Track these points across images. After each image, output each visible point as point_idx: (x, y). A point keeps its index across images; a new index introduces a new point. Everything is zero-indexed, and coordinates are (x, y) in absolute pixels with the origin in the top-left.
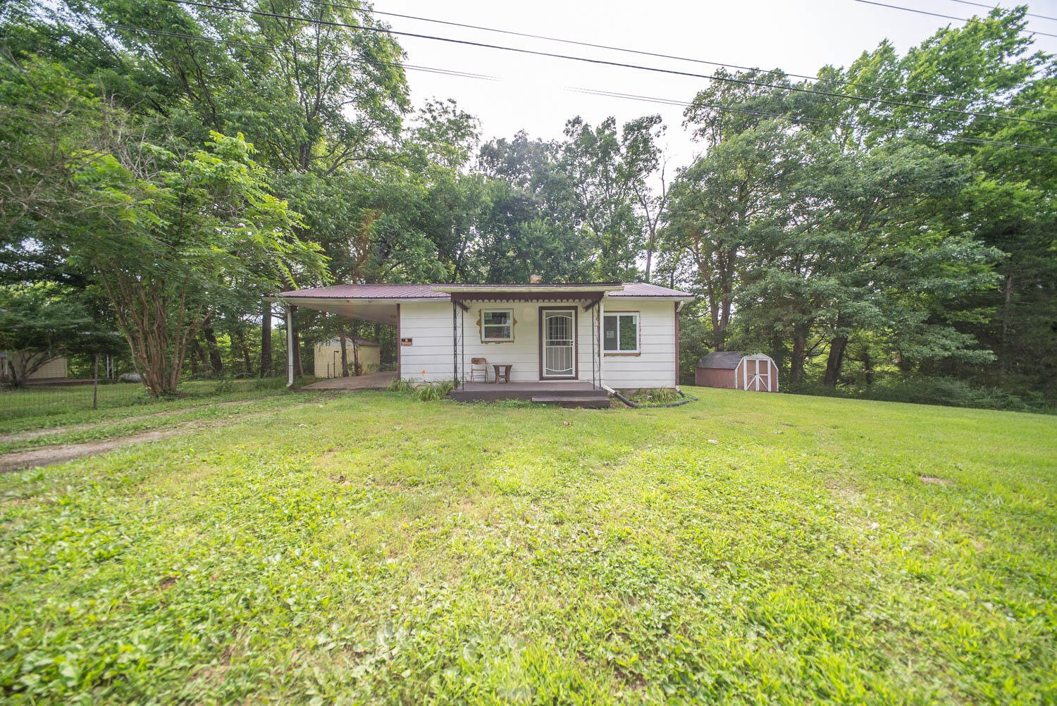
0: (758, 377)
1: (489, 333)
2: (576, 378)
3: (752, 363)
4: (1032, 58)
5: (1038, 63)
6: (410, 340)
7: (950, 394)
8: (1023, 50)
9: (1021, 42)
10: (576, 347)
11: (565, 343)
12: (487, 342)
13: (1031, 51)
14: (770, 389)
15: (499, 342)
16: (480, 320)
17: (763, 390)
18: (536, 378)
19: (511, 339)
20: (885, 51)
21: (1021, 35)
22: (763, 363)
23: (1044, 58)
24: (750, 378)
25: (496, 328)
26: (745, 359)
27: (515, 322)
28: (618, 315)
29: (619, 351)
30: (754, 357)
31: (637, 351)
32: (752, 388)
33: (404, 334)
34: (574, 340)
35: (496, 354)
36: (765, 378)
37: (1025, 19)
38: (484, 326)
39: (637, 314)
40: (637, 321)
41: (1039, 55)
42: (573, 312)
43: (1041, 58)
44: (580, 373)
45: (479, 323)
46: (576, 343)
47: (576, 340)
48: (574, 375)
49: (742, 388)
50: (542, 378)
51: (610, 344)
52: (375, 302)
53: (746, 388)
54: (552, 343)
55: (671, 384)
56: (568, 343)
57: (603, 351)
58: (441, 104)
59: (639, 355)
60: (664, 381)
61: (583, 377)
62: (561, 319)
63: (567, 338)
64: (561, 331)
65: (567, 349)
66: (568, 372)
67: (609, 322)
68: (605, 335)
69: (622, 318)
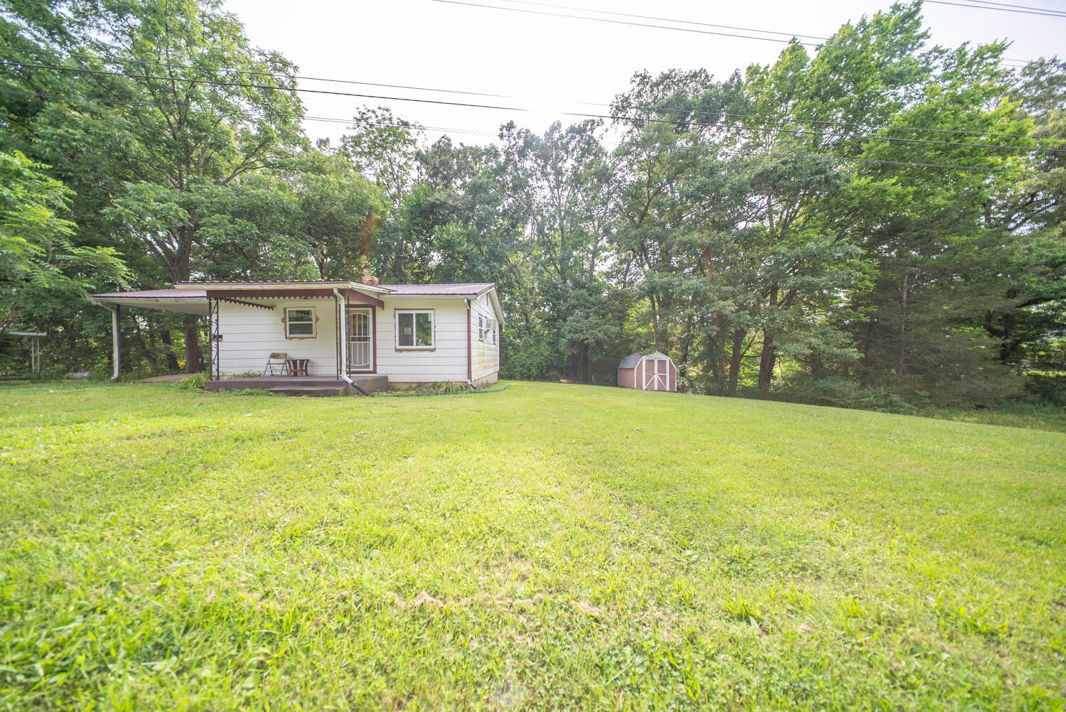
0: (656, 377)
1: (294, 329)
2: (375, 372)
3: (650, 362)
4: (931, 53)
5: (936, 58)
6: (221, 336)
7: (833, 394)
8: (921, 45)
9: (919, 37)
10: (375, 343)
11: (359, 339)
12: (291, 338)
13: (929, 45)
14: (668, 389)
15: (302, 338)
16: (285, 318)
17: (661, 389)
18: (333, 372)
19: (313, 335)
20: (793, 49)
21: (920, 31)
22: (662, 363)
23: (942, 52)
24: (648, 378)
25: (300, 325)
26: (644, 358)
27: (317, 319)
28: (414, 312)
29: (415, 347)
30: (650, 357)
31: (432, 347)
32: (650, 388)
34: (371, 335)
35: (298, 349)
36: (664, 378)
37: (920, 14)
38: (288, 323)
39: (432, 312)
40: (431, 319)
41: (936, 49)
42: (370, 309)
43: (939, 51)
44: (378, 368)
45: (284, 320)
46: (374, 339)
47: (375, 336)
48: (371, 369)
49: (640, 387)
51: (405, 340)
52: (182, 302)
53: (644, 387)
54: (354, 339)
55: (464, 378)
56: (366, 339)
57: (398, 347)
58: (374, 112)
59: (434, 350)
60: (459, 375)
61: (381, 371)
62: (359, 316)
63: (365, 334)
64: (360, 327)
65: (365, 345)
66: (368, 366)
67: (405, 320)
68: (401, 331)
69: (418, 315)
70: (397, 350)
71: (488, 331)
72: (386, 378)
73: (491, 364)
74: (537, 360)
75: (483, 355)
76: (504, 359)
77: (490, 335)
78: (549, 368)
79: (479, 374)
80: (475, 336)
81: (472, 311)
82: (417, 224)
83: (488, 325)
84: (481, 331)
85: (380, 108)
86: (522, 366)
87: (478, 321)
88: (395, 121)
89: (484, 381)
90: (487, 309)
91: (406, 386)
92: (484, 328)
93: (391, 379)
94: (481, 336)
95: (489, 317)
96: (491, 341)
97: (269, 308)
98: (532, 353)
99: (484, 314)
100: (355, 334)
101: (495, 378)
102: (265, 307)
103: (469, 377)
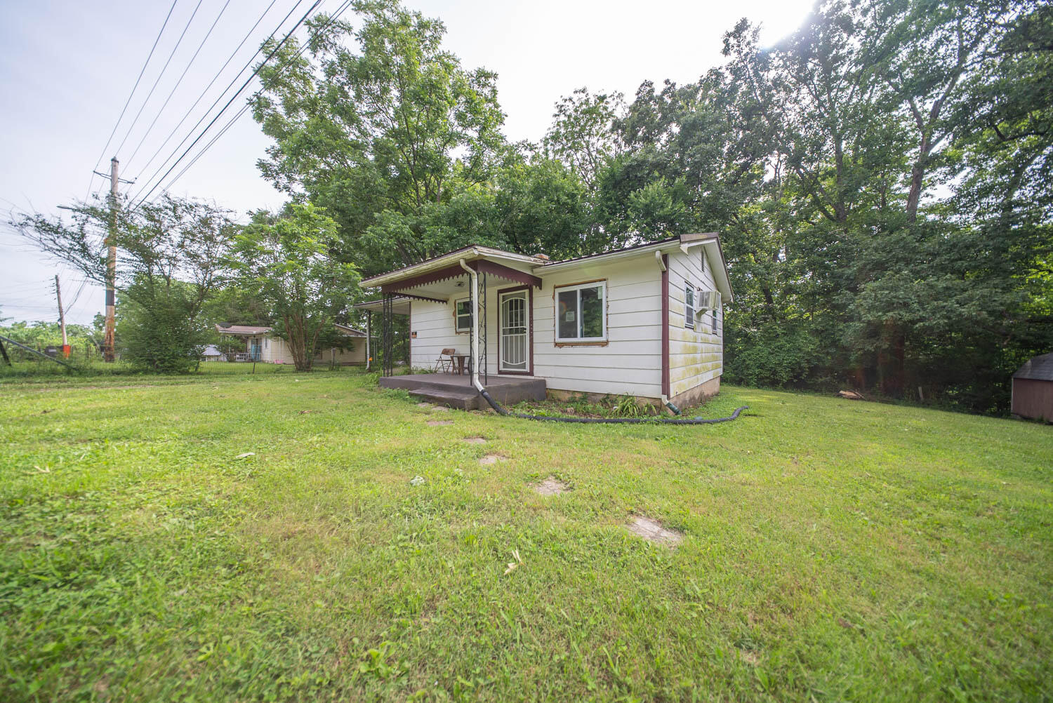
2: (531, 373)
6: (416, 333)
10: (531, 335)
11: (517, 331)
12: (459, 333)
15: (467, 333)
16: (455, 311)
18: (494, 372)
28: (578, 288)
29: (579, 339)
31: (603, 339)
33: (413, 330)
34: (527, 326)
35: (464, 344)
38: (458, 316)
39: (603, 284)
40: (602, 295)
42: (527, 292)
44: (535, 368)
45: (454, 314)
46: (531, 331)
47: (531, 327)
48: (527, 369)
50: (500, 372)
51: (567, 329)
54: (511, 331)
55: (654, 391)
56: (523, 330)
57: (559, 340)
58: (570, 99)
59: (605, 344)
60: (644, 385)
61: (539, 373)
62: (516, 301)
63: (522, 324)
64: (516, 315)
65: (522, 337)
66: (524, 366)
67: (567, 300)
68: (562, 318)
69: (583, 292)
70: (556, 344)
71: (703, 311)
72: (543, 382)
73: (709, 365)
74: (788, 359)
75: (695, 350)
76: (729, 356)
77: (707, 318)
78: (814, 371)
79: (684, 383)
80: (677, 318)
81: (672, 277)
82: (610, 199)
83: (704, 301)
84: (689, 311)
85: (576, 92)
86: (762, 366)
87: (683, 295)
88: (592, 101)
89: (697, 393)
90: (701, 276)
91: (567, 397)
92: (696, 307)
93: (551, 384)
94: (690, 320)
95: (705, 289)
96: (710, 329)
97: (443, 301)
98: (781, 348)
99: (697, 283)
100: (511, 325)
101: (716, 386)
102: (439, 301)
103: (666, 390)
